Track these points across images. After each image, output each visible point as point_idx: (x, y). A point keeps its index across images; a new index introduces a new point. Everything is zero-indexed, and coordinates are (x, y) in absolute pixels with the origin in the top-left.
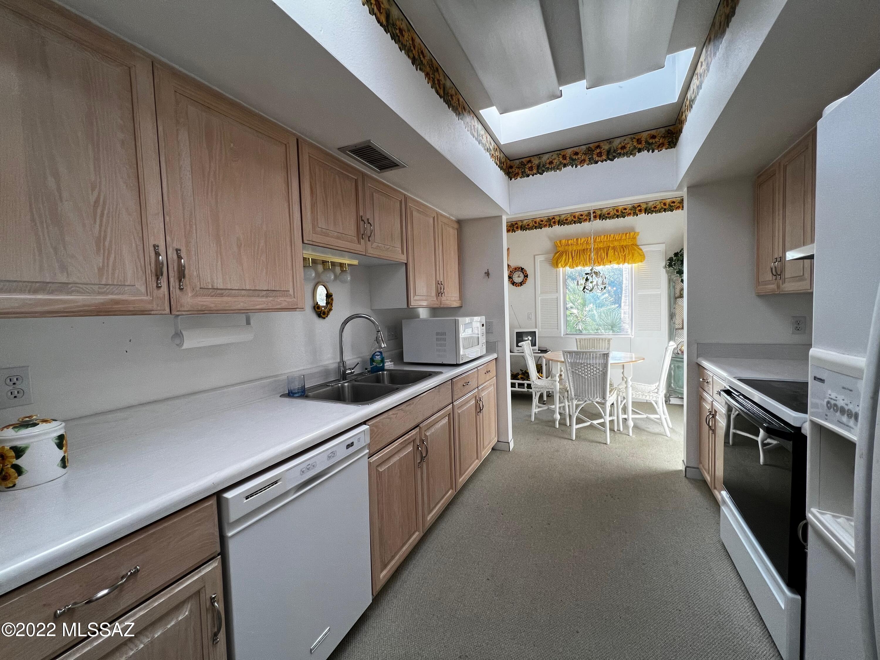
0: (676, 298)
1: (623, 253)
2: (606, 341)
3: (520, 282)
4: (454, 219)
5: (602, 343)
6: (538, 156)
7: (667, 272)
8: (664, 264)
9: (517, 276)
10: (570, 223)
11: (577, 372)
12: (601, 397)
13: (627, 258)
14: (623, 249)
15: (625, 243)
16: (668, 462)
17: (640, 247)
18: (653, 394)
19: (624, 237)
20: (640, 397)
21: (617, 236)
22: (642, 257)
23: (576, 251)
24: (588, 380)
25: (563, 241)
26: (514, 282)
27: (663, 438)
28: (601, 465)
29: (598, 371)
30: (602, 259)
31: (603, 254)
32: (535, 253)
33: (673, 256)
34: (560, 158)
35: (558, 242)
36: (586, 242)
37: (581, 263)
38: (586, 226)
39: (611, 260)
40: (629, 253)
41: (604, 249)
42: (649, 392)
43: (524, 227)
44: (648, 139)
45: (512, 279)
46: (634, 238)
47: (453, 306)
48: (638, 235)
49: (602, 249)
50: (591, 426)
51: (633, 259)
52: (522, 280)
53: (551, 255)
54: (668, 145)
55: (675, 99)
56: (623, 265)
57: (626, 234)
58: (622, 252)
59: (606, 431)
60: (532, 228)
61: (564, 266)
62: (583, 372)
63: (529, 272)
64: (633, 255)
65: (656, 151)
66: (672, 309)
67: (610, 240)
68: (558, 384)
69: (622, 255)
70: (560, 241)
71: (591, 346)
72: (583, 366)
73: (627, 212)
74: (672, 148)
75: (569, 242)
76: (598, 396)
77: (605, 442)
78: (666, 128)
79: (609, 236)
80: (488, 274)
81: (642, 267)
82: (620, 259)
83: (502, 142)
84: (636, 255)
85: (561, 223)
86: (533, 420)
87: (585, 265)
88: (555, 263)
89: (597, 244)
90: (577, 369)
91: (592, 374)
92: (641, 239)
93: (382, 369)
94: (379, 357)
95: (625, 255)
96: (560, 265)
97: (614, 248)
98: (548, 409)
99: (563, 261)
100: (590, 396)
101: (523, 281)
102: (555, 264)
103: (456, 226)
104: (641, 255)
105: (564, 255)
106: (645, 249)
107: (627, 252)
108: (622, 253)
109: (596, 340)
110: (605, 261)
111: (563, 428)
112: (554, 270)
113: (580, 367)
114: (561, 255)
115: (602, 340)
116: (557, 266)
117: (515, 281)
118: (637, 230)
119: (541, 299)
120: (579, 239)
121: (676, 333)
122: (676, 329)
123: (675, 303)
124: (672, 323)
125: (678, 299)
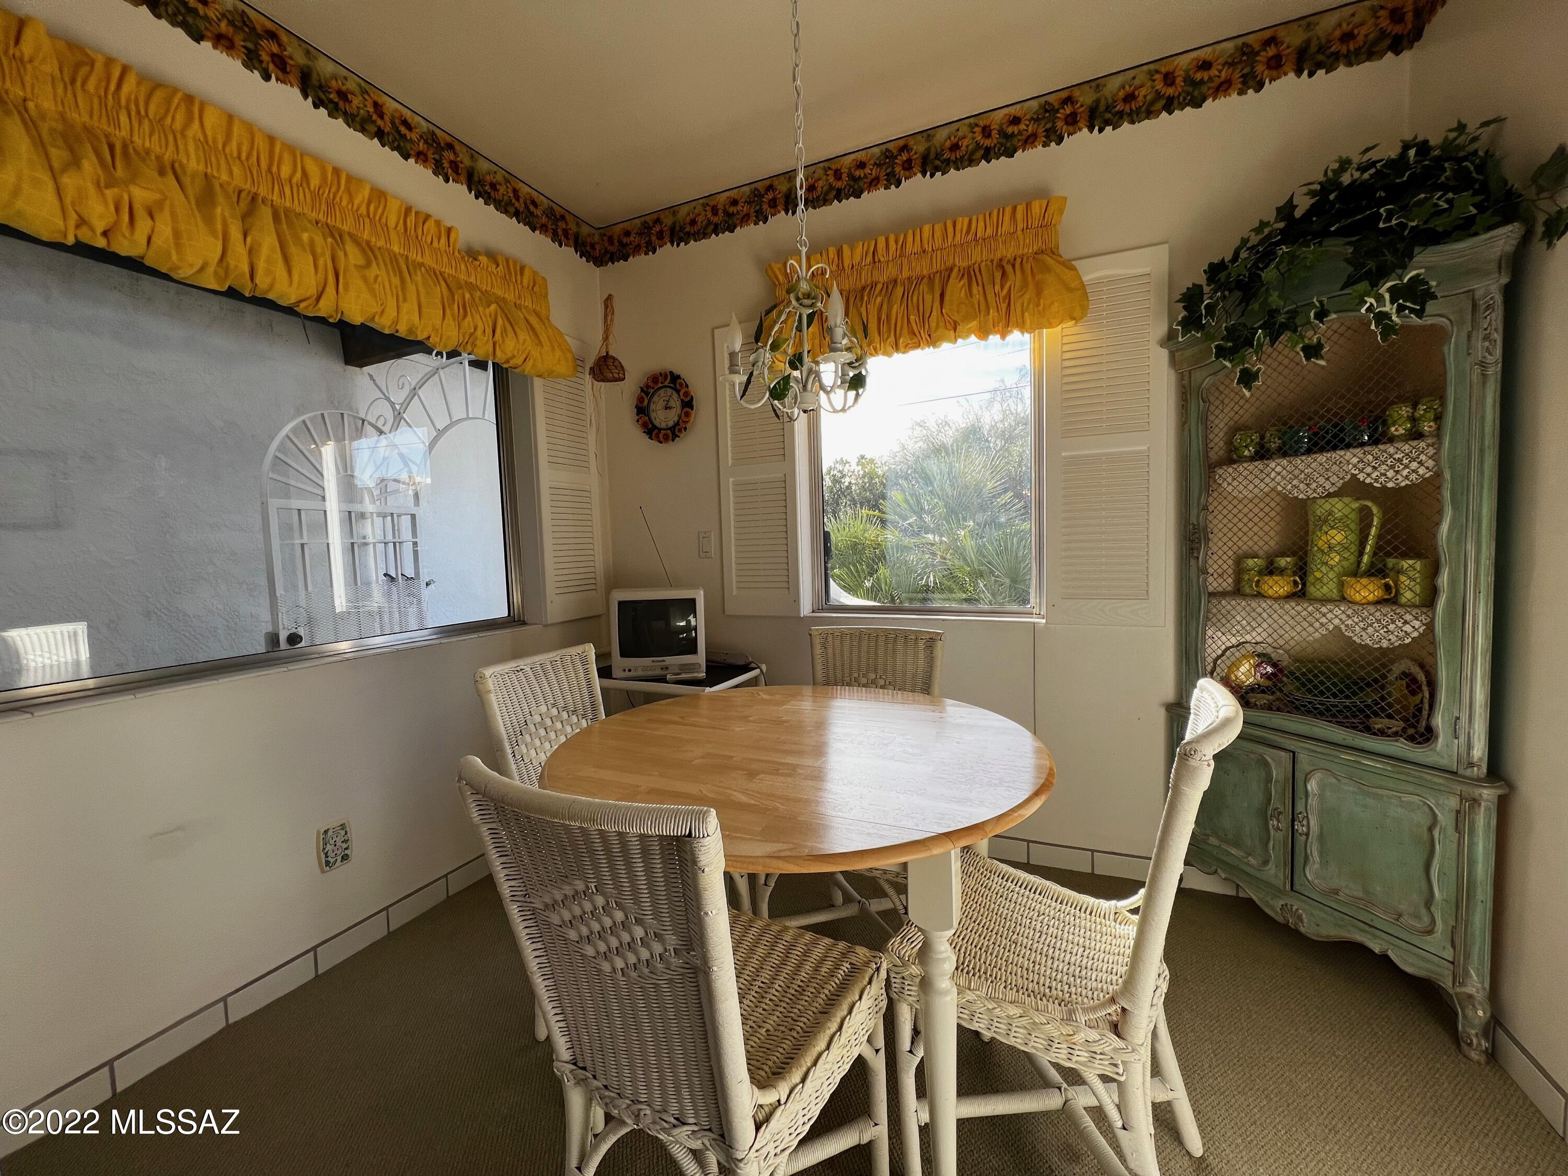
0: (1211, 467)
1: (1002, 288)
3: (671, 424)
7: (1174, 359)
8: (1162, 329)
9: (661, 404)
10: (823, 200)
13: (1016, 307)
14: (1004, 274)
15: (1009, 251)
17: (1071, 261)
19: (1008, 226)
21: (981, 224)
22: (1076, 299)
26: (655, 427)
30: (924, 319)
31: (928, 298)
35: (780, 268)
36: (870, 260)
38: (873, 203)
40: (1025, 285)
41: (931, 280)
43: (682, 229)
45: (648, 416)
46: (1047, 225)
48: (1061, 211)
49: (925, 280)
51: (1038, 305)
52: (676, 419)
57: (1016, 212)
58: (998, 280)
60: (702, 234)
63: (699, 388)
64: (1039, 292)
66: (1194, 512)
67: (956, 242)
69: (996, 294)
70: (785, 265)
73: (1020, 132)
79: (950, 226)
81: (1078, 338)
82: (988, 311)
84: (1051, 288)
85: (793, 201)
89: (910, 263)
95: (1009, 292)
97: (969, 274)
101: (677, 424)
106: (1090, 271)
107: (1015, 279)
108: (997, 288)
110: (933, 324)
117: (657, 423)
118: (1059, 192)
119: (735, 484)
120: (849, 251)
121: (1208, 611)
122: (1212, 595)
123: (1208, 483)
124: (1193, 570)
125: (1225, 474)
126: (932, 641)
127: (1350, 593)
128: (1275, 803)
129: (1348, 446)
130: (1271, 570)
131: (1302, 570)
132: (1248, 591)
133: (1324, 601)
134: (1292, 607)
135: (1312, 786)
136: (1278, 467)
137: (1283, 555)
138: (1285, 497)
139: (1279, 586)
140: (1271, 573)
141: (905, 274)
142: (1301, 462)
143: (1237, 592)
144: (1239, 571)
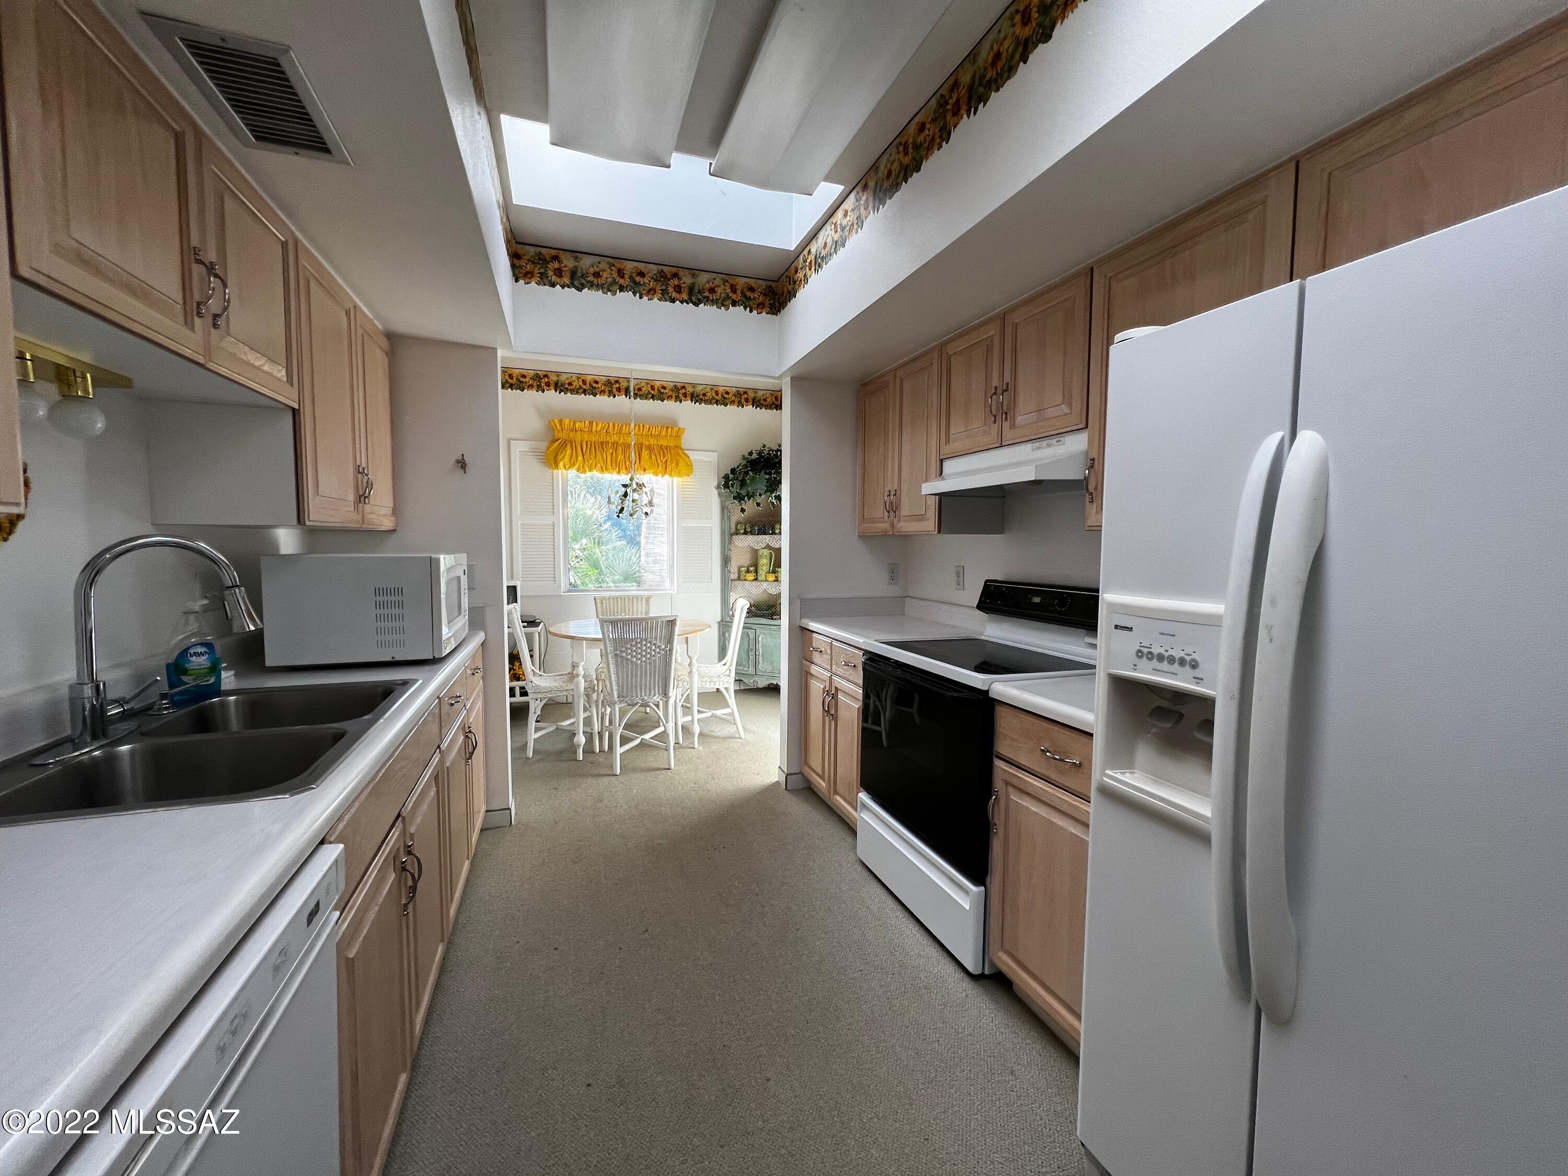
0: (732, 535)
1: (664, 458)
2: (644, 600)
4: (380, 327)
5: (637, 605)
6: (574, 255)
7: (720, 495)
8: (716, 483)
10: (576, 391)
11: (624, 655)
12: (661, 693)
13: (669, 468)
14: (663, 452)
15: (665, 443)
16: (758, 774)
17: (686, 451)
18: (724, 678)
19: (664, 433)
20: (707, 686)
21: (654, 429)
22: (689, 469)
23: (589, 443)
24: (642, 667)
25: (566, 422)
27: (738, 742)
28: (678, 805)
29: (658, 650)
32: (512, 436)
33: (729, 473)
34: (613, 272)
35: (556, 421)
36: (605, 431)
37: (599, 465)
38: (602, 402)
39: (646, 467)
40: (672, 460)
42: (719, 675)
44: (745, 290)
46: (678, 436)
47: (383, 528)
48: (682, 433)
50: (643, 744)
51: (676, 469)
53: (544, 445)
54: (770, 308)
55: (792, 245)
56: (662, 476)
57: (667, 428)
58: (661, 455)
59: (669, 748)
61: (569, 468)
62: (635, 654)
64: (677, 464)
65: (755, 312)
66: (727, 551)
67: (644, 433)
68: (583, 681)
69: (661, 461)
70: (561, 421)
71: (620, 611)
72: (634, 643)
73: (665, 393)
74: (773, 314)
75: (577, 426)
76: (657, 692)
77: (667, 767)
78: (767, 282)
79: (641, 425)
80: (462, 464)
81: (689, 483)
82: (658, 467)
83: (516, 201)
84: (681, 464)
85: (560, 387)
86: (531, 755)
87: (604, 470)
88: (551, 457)
89: (624, 437)
90: (624, 649)
91: (649, 656)
92: (687, 441)
93: (215, 690)
94: (205, 657)
95: (666, 461)
96: (561, 464)
97: (649, 448)
98: (557, 729)
99: (567, 457)
100: (643, 695)
102: (552, 462)
103: (385, 343)
104: (688, 466)
105: (568, 446)
106: (693, 456)
107: (668, 456)
109: (627, 600)
111: (591, 758)
112: (548, 471)
113: (629, 646)
114: (563, 445)
115: (637, 598)
116: (556, 466)
118: (681, 425)
119: (522, 525)
120: (594, 423)
121: (731, 586)
122: (732, 580)
123: (730, 542)
124: (727, 571)
125: (735, 537)
126: (648, 599)
127: (768, 579)
128: (751, 647)
129: (767, 534)
130: (748, 571)
131: (756, 572)
132: (742, 578)
133: (762, 581)
134: (755, 583)
135: (760, 639)
136: (750, 538)
137: (752, 567)
138: (752, 548)
139: (751, 577)
140: (748, 573)
141: (622, 441)
142: (756, 537)
143: (739, 579)
144: (739, 572)
